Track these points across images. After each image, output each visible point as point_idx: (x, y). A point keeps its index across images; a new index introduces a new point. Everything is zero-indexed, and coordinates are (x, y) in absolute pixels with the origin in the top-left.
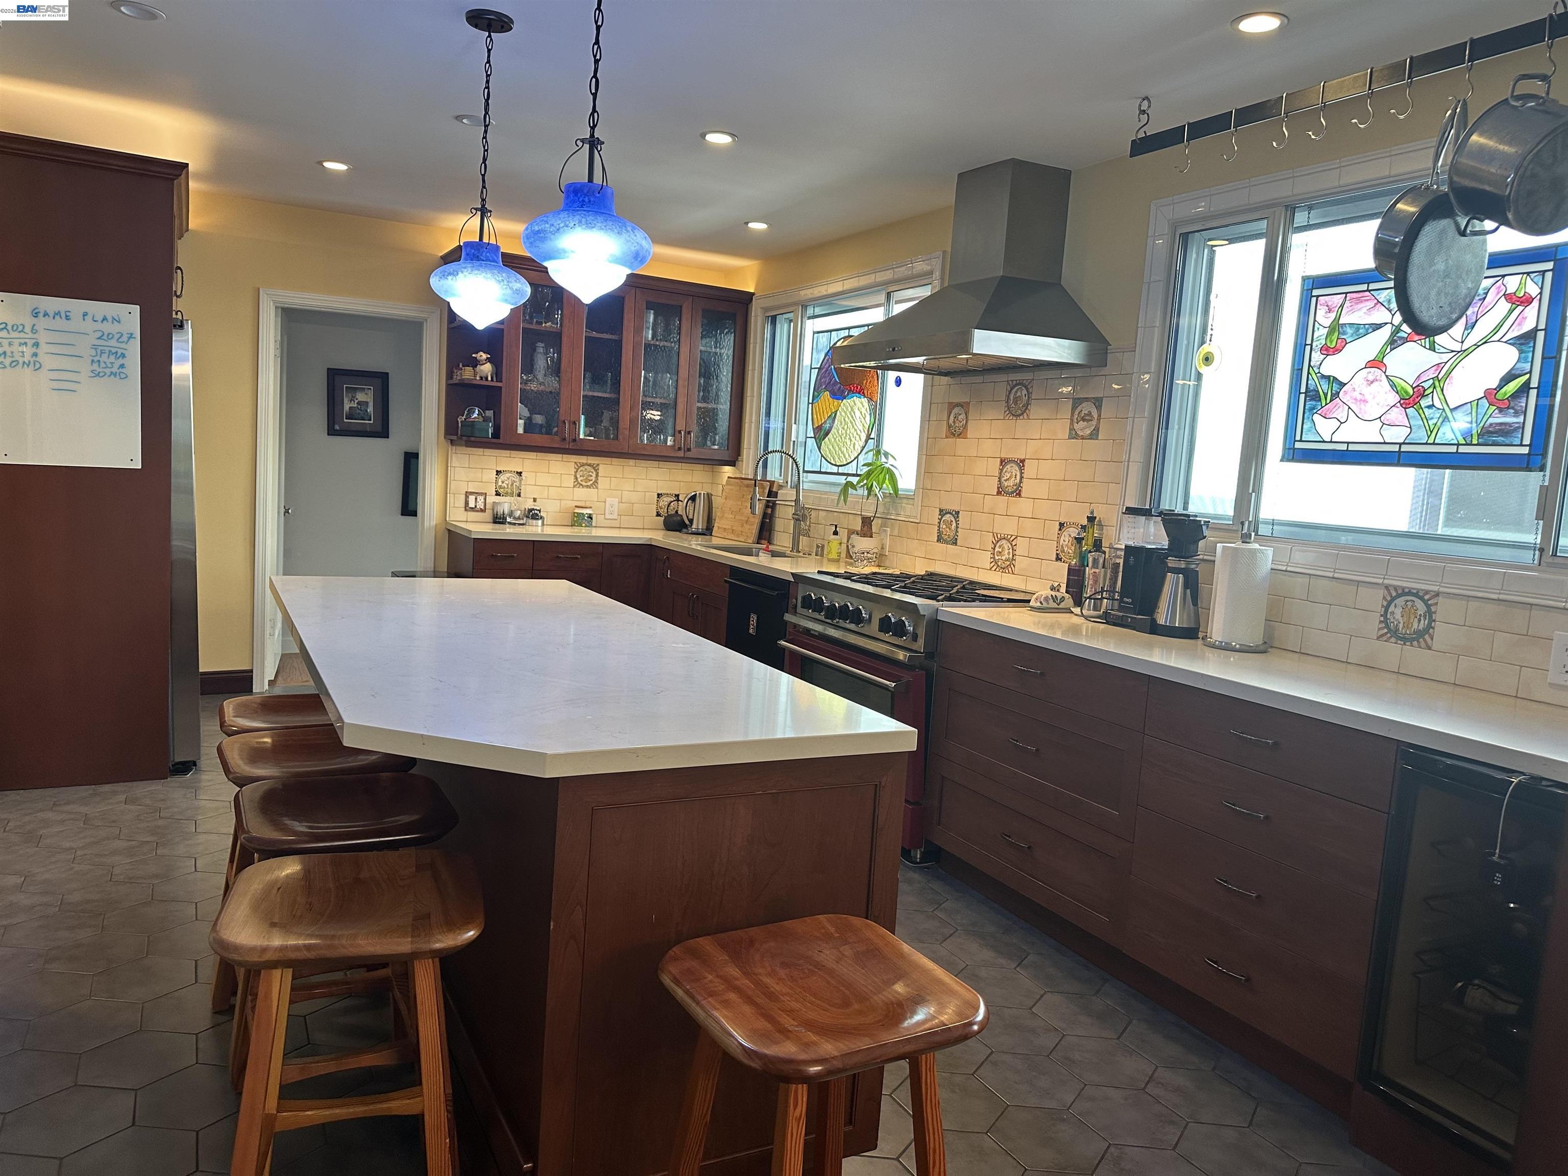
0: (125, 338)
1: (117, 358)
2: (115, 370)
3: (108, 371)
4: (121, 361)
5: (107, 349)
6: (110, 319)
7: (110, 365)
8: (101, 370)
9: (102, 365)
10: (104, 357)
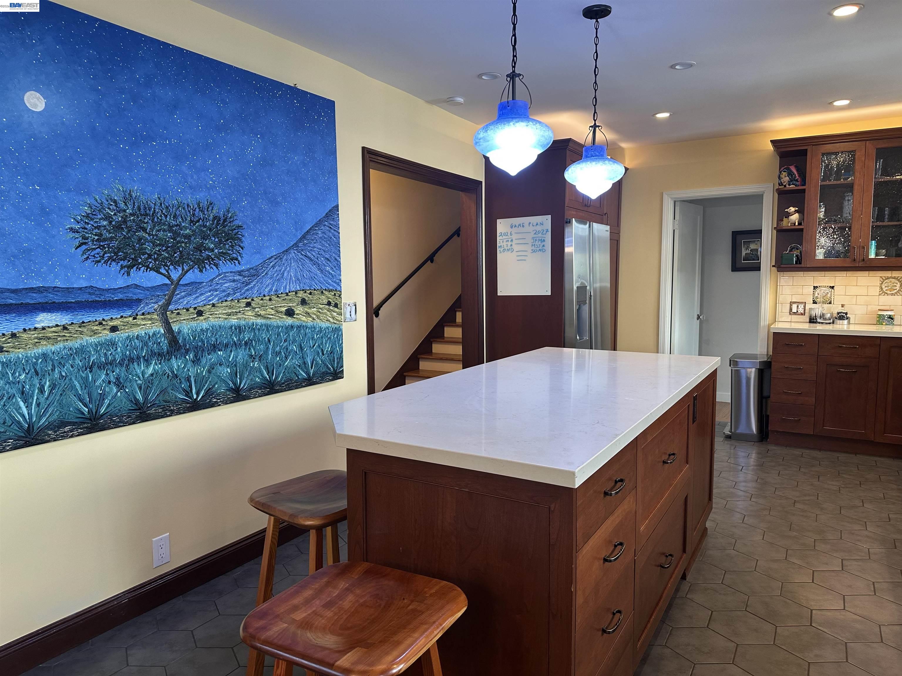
0: (545, 232)
1: (541, 242)
2: (540, 248)
3: (538, 249)
4: (543, 243)
5: (538, 238)
6: (539, 224)
7: (539, 246)
8: (536, 249)
9: (536, 246)
10: (537, 243)
